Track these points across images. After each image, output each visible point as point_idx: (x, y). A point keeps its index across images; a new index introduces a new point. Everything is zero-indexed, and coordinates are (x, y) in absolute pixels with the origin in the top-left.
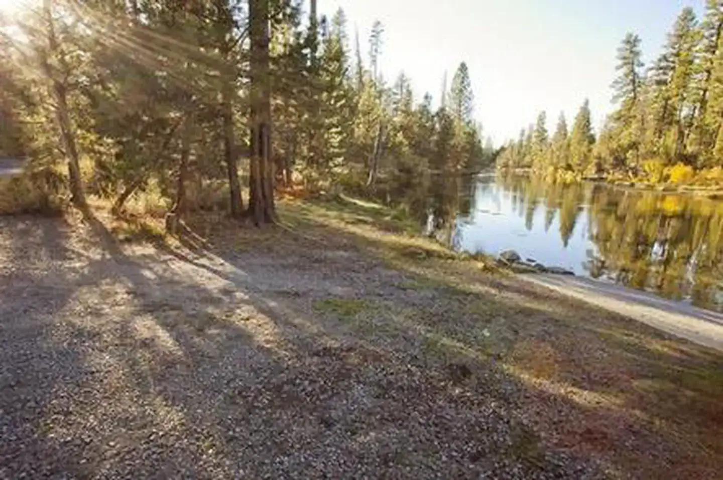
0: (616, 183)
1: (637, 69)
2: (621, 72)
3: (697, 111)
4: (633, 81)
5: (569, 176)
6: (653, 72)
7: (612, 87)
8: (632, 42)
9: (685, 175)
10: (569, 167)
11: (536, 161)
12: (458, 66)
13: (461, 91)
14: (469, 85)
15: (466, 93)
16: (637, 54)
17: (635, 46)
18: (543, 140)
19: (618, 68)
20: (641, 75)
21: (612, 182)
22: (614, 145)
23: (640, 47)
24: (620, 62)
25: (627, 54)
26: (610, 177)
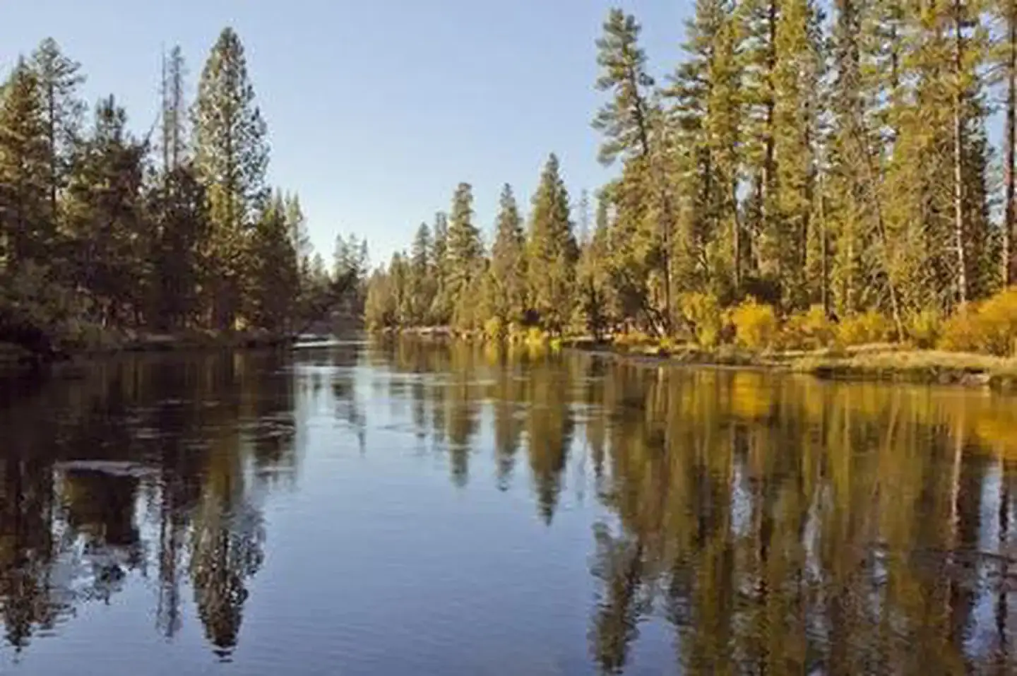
0: (632, 349)
1: (642, 91)
2: (612, 94)
3: (764, 188)
4: (637, 115)
5: (534, 340)
6: (674, 101)
7: (597, 125)
8: (623, 29)
9: (763, 327)
10: (530, 319)
11: (459, 306)
12: (215, 39)
13: (228, 110)
14: (249, 94)
15: (242, 116)
16: (637, 56)
17: (632, 40)
18: (470, 251)
19: (604, 84)
20: (651, 103)
21: (624, 347)
22: (619, 261)
23: (641, 42)
24: (605, 72)
25: (616, 52)
26: (619, 338)
